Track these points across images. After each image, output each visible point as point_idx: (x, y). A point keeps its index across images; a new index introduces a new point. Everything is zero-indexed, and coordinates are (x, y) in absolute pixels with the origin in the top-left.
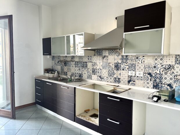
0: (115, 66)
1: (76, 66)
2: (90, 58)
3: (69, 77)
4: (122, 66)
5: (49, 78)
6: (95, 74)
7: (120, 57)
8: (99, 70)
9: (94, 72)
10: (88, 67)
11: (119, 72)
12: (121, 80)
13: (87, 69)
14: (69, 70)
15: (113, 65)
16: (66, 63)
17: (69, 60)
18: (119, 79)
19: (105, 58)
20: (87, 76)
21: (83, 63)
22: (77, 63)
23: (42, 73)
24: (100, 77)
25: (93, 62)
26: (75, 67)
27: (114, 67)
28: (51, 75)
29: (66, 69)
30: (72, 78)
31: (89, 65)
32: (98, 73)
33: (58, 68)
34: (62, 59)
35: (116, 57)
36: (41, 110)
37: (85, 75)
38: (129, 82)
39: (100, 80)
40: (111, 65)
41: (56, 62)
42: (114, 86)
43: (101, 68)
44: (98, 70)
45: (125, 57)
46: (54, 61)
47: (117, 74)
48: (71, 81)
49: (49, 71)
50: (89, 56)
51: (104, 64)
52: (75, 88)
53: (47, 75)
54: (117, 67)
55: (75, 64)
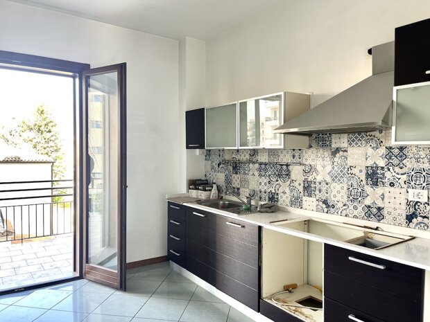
0: (368, 176)
1: (263, 173)
2: (297, 155)
3: (245, 200)
4: (388, 175)
5: (199, 202)
6: (310, 196)
7: (382, 151)
8: (323, 184)
9: (308, 188)
10: (293, 176)
11: (379, 190)
12: (385, 212)
13: (289, 182)
14: (245, 182)
15: (361, 171)
16: (236, 166)
17: (245, 159)
18: (379, 209)
19: (338, 155)
20: (289, 199)
21: (279, 167)
22: (263, 167)
23: (182, 188)
24: (325, 202)
25: (307, 163)
26: (260, 175)
27: (363, 177)
28: (202, 195)
29: (236, 180)
30: (253, 203)
31: (296, 172)
32: (320, 192)
33: (220, 178)
34: (227, 157)
35: (370, 151)
36: (180, 275)
37: (284, 197)
38: (410, 218)
39: (326, 210)
40: (355, 171)
41: (214, 164)
42: (365, 227)
43: (328, 179)
44: (320, 183)
45: (396, 151)
46: (210, 162)
47: (373, 195)
48: (249, 210)
49: (200, 185)
50: (294, 150)
51: (336, 168)
52: (260, 228)
53: (194, 193)
54: (374, 176)
55: (260, 169)
